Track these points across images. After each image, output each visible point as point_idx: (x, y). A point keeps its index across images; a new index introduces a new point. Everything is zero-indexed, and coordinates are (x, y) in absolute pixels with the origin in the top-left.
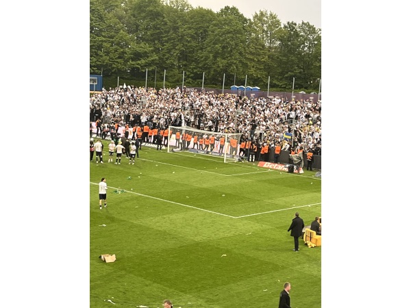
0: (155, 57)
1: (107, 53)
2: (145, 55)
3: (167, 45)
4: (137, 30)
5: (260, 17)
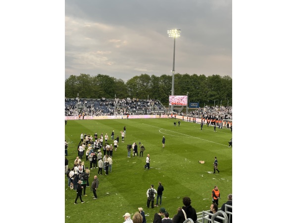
0: (218, 96)
1: (201, 95)
2: (214, 95)
3: (222, 92)
4: (211, 87)
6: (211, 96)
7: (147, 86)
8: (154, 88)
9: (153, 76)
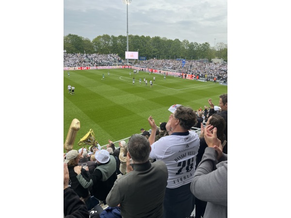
0: (158, 52)
3: (161, 49)
4: (154, 45)
5: (184, 41)
6: (154, 52)
7: (108, 44)
8: (114, 45)
9: (113, 36)
